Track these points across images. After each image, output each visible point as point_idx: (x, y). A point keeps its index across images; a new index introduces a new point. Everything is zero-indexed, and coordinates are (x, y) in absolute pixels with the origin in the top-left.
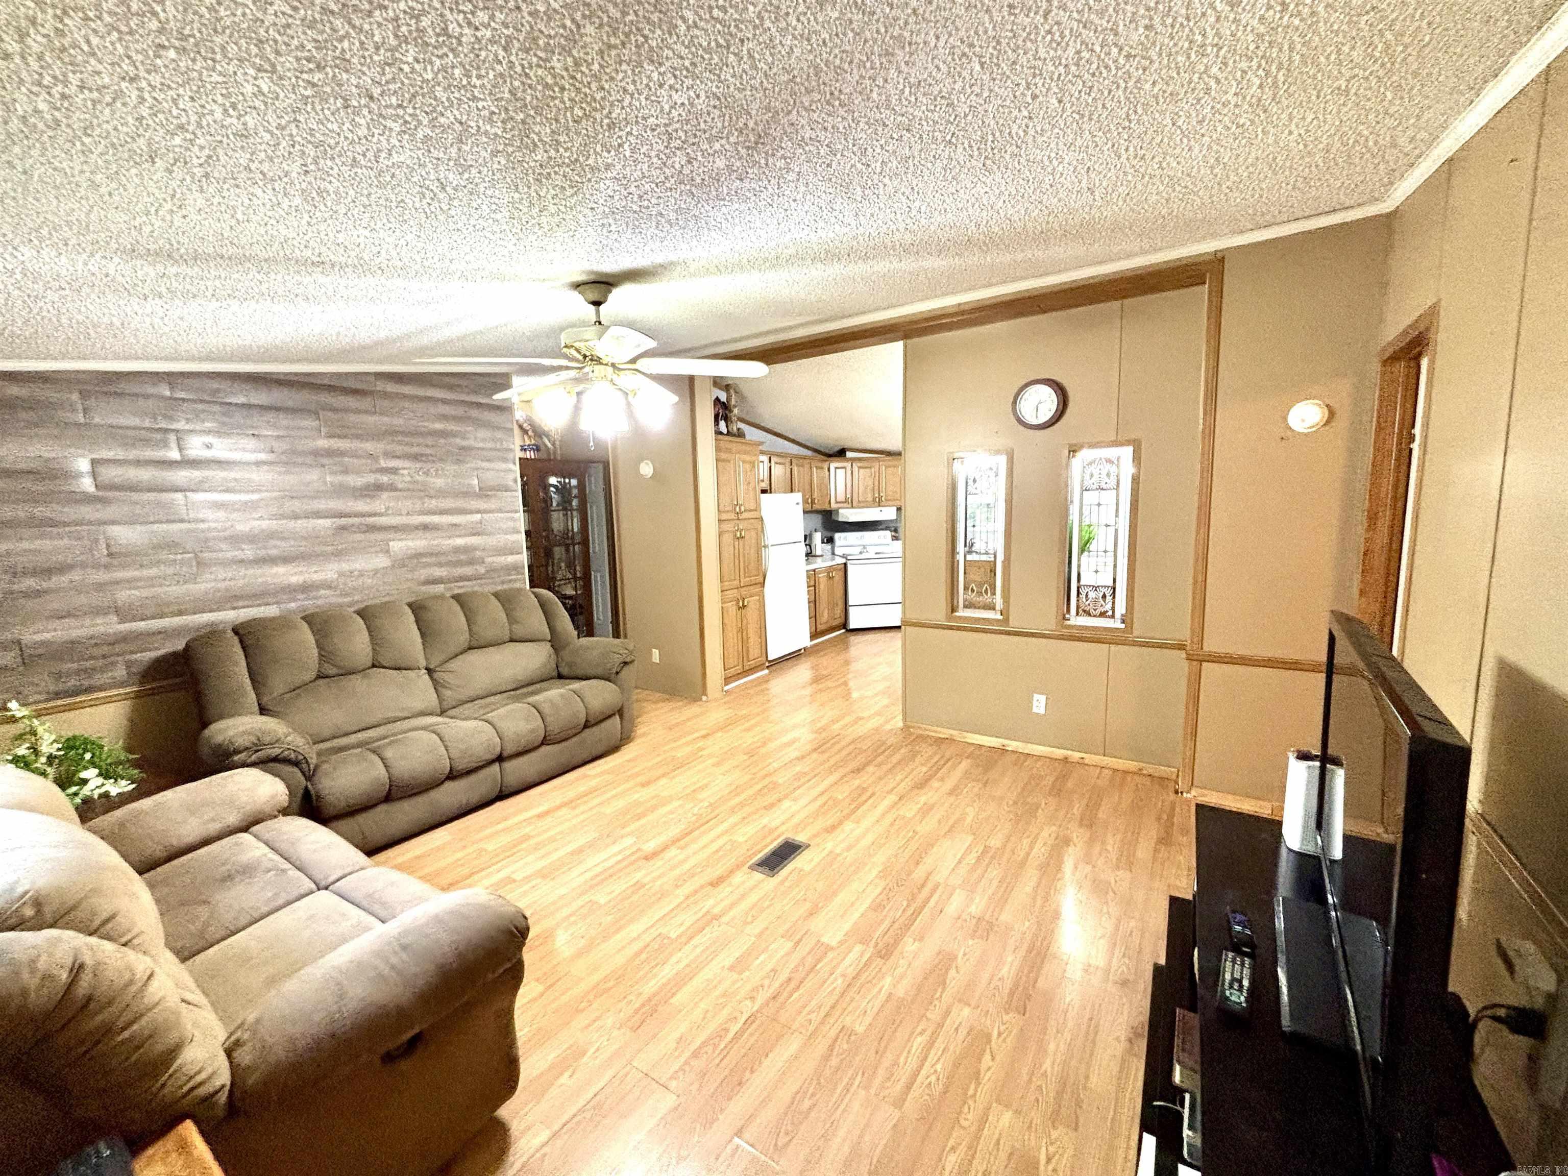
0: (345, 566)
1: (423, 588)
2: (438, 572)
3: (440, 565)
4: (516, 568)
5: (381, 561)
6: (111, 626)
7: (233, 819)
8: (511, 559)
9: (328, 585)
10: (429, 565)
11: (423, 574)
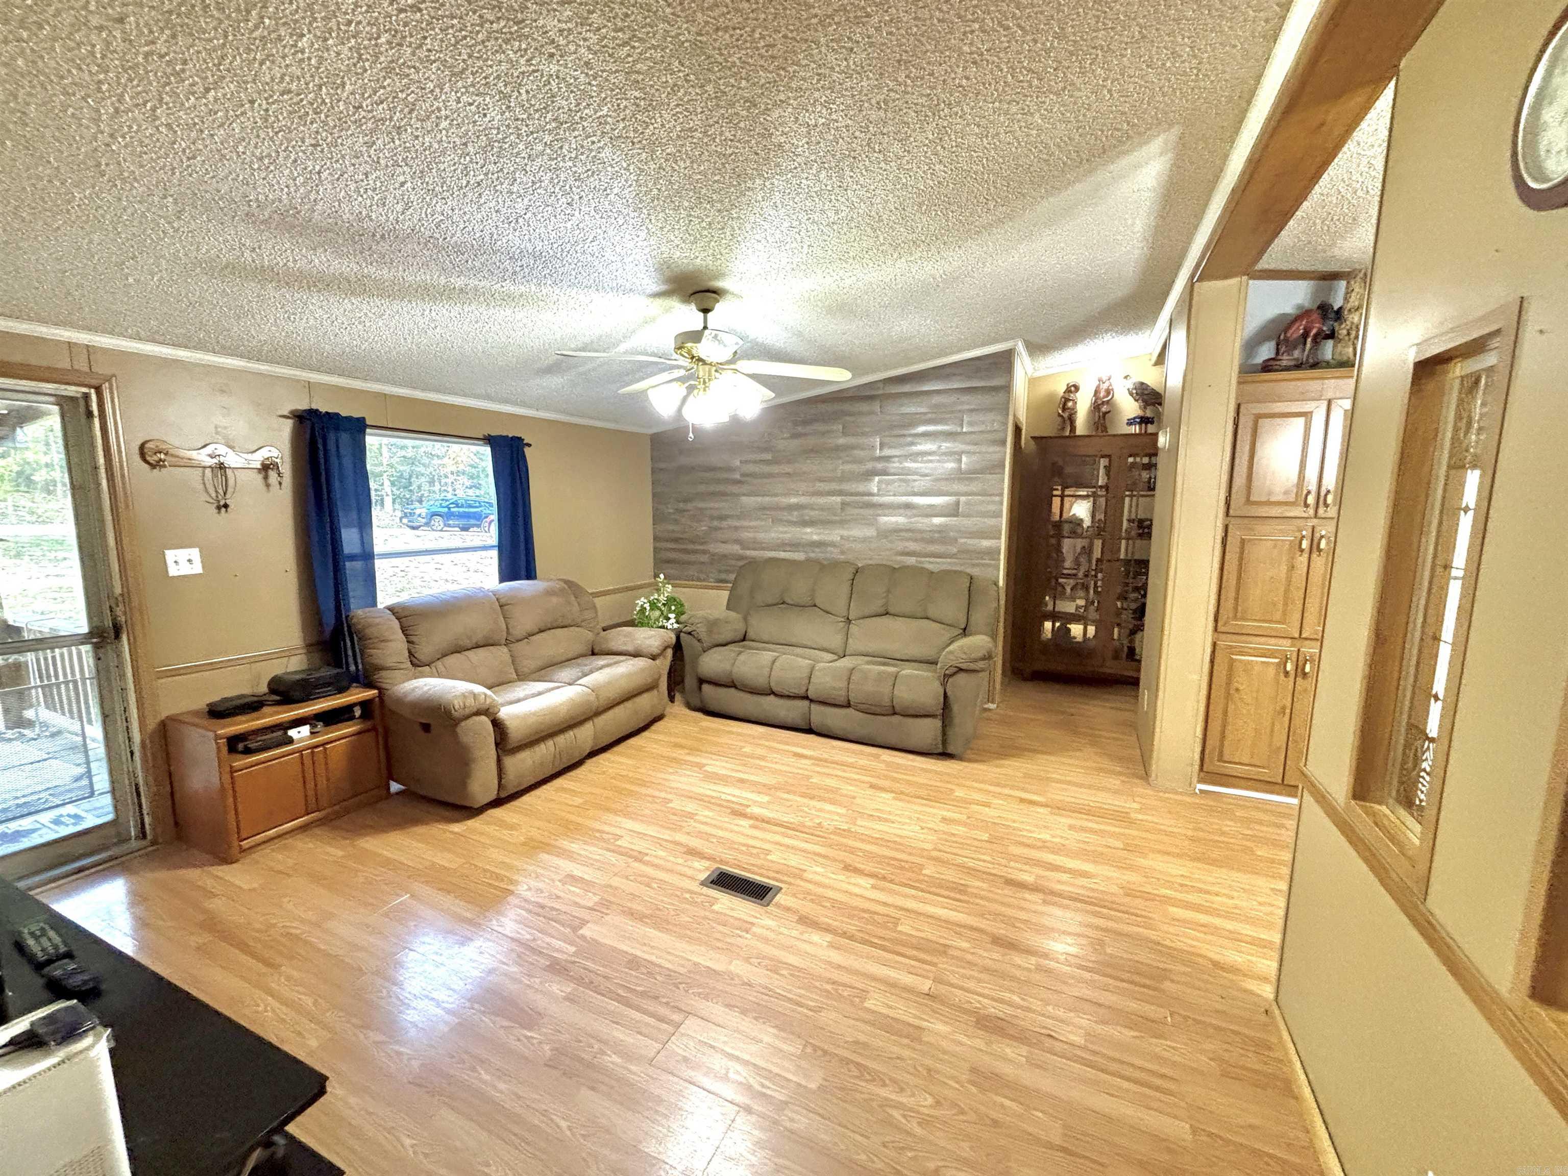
0: (845, 533)
1: (899, 558)
2: (912, 546)
3: (916, 540)
4: (993, 553)
5: (871, 532)
6: (736, 549)
7: (630, 648)
8: (986, 543)
9: (833, 544)
10: (908, 540)
11: (900, 546)
